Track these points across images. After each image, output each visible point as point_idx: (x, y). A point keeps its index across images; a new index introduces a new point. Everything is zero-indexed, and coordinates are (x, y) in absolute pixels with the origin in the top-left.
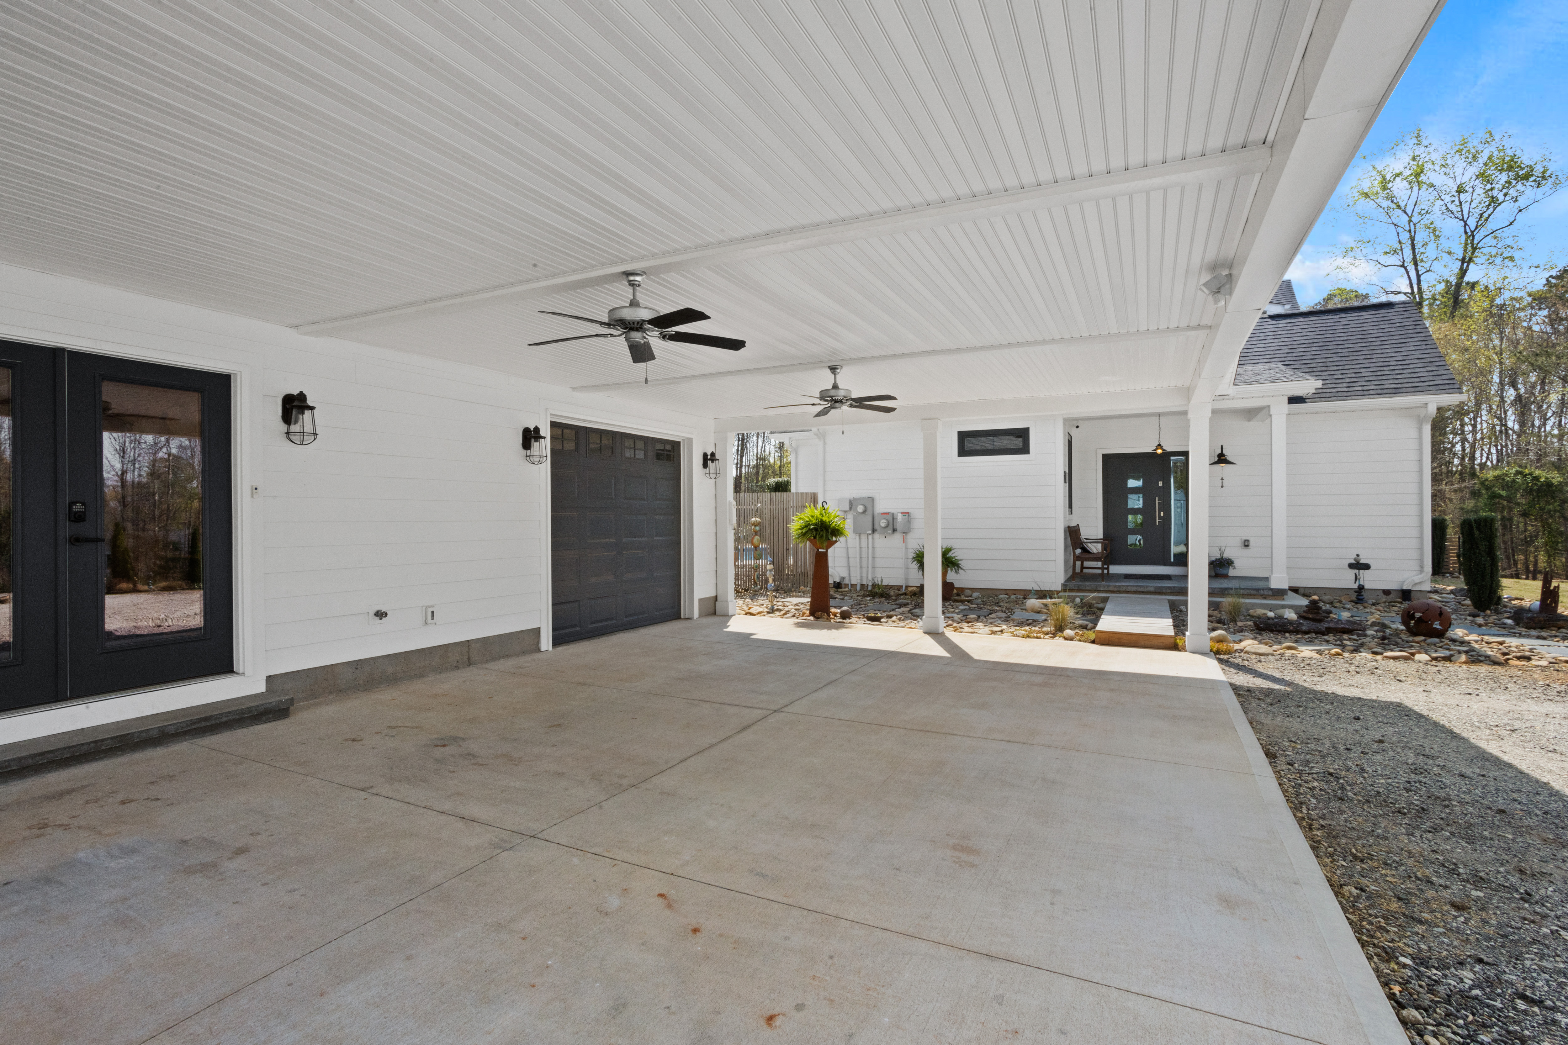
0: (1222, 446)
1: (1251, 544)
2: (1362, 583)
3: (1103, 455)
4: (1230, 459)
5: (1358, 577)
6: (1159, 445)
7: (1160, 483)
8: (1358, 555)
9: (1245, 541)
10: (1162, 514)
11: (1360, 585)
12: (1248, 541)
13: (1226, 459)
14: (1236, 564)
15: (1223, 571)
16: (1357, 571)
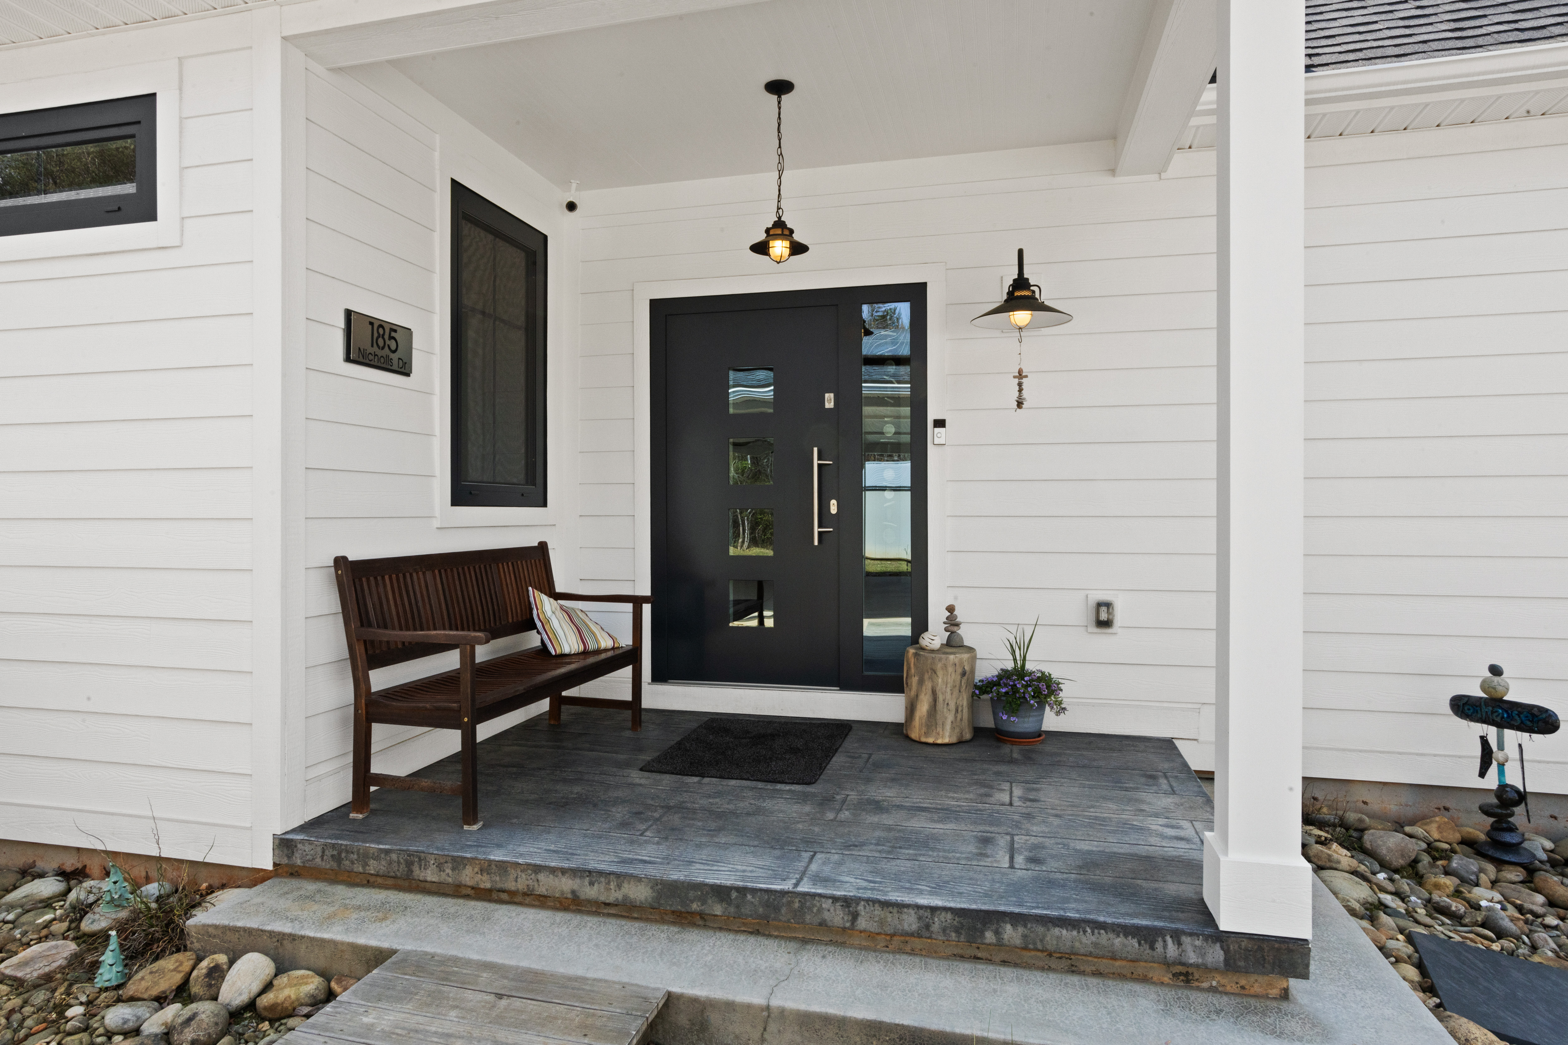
0: (1021, 253)
1: (1119, 618)
2: (1513, 778)
3: (655, 305)
4: (1045, 298)
5: (1498, 755)
6: (780, 224)
7: (829, 400)
8: (1496, 670)
9: (1099, 605)
10: (834, 508)
11: (1503, 788)
12: (1108, 605)
13: (1032, 298)
14: (1066, 694)
15: (1021, 724)
16: (1491, 732)
